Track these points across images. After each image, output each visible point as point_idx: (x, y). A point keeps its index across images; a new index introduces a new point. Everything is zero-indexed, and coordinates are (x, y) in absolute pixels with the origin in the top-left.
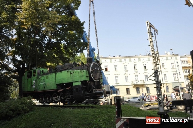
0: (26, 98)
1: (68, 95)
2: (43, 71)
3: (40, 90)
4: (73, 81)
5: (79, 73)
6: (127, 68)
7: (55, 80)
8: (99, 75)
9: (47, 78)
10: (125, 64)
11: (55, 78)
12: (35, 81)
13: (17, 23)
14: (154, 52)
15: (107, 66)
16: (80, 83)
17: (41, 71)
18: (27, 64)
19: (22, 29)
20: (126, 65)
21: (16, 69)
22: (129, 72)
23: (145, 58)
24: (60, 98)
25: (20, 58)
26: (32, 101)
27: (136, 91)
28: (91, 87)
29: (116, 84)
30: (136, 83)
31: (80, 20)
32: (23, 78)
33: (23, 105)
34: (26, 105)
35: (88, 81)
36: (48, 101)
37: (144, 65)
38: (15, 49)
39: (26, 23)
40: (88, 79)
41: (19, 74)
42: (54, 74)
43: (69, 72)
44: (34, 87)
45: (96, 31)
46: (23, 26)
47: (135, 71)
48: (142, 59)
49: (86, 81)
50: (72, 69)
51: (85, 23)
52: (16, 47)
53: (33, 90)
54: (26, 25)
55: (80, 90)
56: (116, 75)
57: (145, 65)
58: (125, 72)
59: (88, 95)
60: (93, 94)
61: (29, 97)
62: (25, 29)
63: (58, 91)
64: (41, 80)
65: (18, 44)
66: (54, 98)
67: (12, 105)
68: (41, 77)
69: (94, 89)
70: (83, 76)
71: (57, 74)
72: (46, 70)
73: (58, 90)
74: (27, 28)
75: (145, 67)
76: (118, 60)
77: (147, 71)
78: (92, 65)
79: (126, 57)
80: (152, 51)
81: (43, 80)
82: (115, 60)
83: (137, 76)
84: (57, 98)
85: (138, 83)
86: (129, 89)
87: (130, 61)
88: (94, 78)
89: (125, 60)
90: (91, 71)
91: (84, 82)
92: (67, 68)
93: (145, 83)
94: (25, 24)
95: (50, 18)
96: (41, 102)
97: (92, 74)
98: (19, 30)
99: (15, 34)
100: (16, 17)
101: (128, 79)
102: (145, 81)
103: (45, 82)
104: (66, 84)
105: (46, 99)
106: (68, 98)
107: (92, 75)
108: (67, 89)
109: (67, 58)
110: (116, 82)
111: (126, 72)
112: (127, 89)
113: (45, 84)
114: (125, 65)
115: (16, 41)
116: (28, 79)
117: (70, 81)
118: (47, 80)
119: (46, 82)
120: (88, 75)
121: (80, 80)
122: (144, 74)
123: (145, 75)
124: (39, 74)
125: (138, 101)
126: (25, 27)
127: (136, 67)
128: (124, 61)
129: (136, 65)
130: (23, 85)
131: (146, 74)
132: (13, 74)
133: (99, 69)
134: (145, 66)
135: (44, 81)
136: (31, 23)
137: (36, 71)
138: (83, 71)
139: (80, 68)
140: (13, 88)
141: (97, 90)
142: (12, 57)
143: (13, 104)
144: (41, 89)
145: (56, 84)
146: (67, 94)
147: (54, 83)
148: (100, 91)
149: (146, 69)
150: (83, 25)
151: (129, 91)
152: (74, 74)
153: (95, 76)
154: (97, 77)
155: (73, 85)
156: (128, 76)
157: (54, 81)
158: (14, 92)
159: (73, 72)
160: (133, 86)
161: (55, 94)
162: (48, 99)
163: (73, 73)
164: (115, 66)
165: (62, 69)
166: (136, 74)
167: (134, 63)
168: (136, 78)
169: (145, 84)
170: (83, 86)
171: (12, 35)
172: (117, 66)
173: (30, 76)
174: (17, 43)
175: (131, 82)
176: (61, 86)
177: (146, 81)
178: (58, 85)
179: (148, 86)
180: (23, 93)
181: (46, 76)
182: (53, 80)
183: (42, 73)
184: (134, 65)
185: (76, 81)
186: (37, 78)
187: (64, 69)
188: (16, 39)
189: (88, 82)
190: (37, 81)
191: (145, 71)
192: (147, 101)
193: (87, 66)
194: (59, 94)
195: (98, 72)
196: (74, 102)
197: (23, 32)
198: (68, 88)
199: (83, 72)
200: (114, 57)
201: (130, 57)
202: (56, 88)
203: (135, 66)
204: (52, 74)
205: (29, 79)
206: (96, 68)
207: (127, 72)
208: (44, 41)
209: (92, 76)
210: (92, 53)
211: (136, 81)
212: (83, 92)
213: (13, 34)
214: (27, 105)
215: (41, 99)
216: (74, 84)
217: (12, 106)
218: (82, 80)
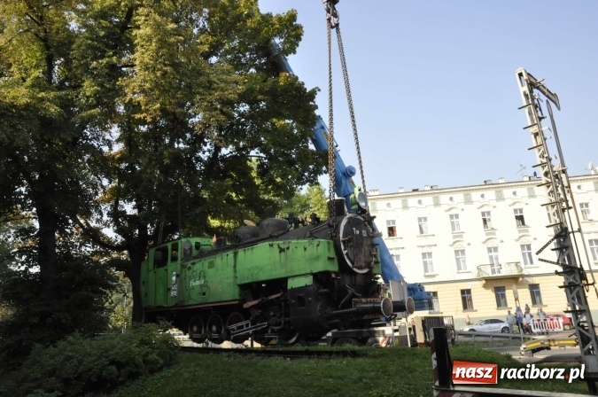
0: (152, 326)
1: (273, 316)
2: (198, 246)
3: (191, 302)
4: (290, 275)
5: (305, 249)
6: (458, 225)
7: (235, 271)
8: (367, 254)
9: (211, 265)
10: (453, 212)
11: (233, 265)
12: (177, 276)
13: (121, 109)
14: (552, 167)
15: (394, 222)
16: (308, 281)
17: (194, 244)
18: (152, 226)
19: (135, 123)
20: (457, 216)
21: (122, 242)
22: (466, 238)
23: (517, 190)
24: (250, 327)
25: (134, 208)
26: (171, 337)
27: (495, 299)
28: (344, 291)
29: (426, 276)
30: (493, 271)
31: (303, 84)
32: (144, 267)
33: (146, 349)
34: (153, 348)
35: (335, 273)
36: (216, 336)
37: (515, 211)
38: (119, 183)
39: (146, 105)
40: (334, 267)
41: (131, 254)
42: (231, 254)
43: (276, 247)
44: (173, 293)
45: (353, 117)
46: (137, 116)
47: (487, 234)
48: (507, 193)
49: (327, 274)
50: (284, 236)
51: (319, 90)
52: (122, 176)
53: (172, 303)
54: (147, 111)
55: (310, 302)
56: (426, 250)
57: (521, 211)
58: (454, 237)
59: (337, 316)
60: (350, 312)
61: (162, 323)
62: (144, 122)
63: (245, 306)
64: (195, 274)
65: (126, 168)
66: (234, 326)
67: (114, 347)
68: (194, 264)
69: (354, 296)
70: (317, 258)
71: (241, 252)
72: (207, 243)
73: (243, 301)
74: (149, 119)
75: (520, 219)
76: (428, 200)
77: (527, 231)
78: (344, 222)
79: (454, 190)
80: (543, 165)
81: (198, 272)
82: (420, 202)
83: (496, 249)
84: (242, 327)
85: (499, 272)
86: (469, 291)
87: (468, 201)
88: (353, 263)
89: (451, 199)
90: (344, 242)
91: (321, 278)
92: (268, 232)
93: (525, 272)
94: (143, 107)
95: (215, 85)
96: (194, 340)
97: (345, 249)
98: (129, 127)
99: (118, 141)
100: (119, 92)
101: (464, 261)
102: (522, 265)
103: (204, 277)
104: (269, 282)
105: (210, 329)
106: (276, 325)
107: (347, 254)
108: (272, 300)
109: (270, 202)
110: (426, 270)
111: (458, 236)
112: (463, 292)
113: (205, 285)
114: (451, 216)
115: (121, 160)
116: (157, 270)
117: (279, 273)
118: (210, 272)
119: (208, 279)
120: (333, 254)
121: (308, 271)
122: (517, 240)
123: (522, 246)
124: (188, 255)
125: (503, 331)
126: (145, 117)
127: (489, 220)
128: (450, 202)
129: (489, 213)
130: (143, 289)
131: (525, 241)
132: (115, 255)
133: (368, 235)
134: (519, 214)
135: (202, 275)
136: (162, 104)
137: (180, 246)
138: (316, 242)
139: (308, 234)
140: (115, 297)
141: (364, 300)
142: (111, 206)
143: (119, 346)
144: (195, 299)
145: (239, 282)
146: (272, 314)
147: (231, 280)
148: (374, 302)
149: (523, 224)
150: (314, 98)
151: (470, 300)
152: (289, 252)
153: (355, 256)
154: (363, 259)
155: (289, 287)
156: (463, 251)
157: (232, 274)
158: (120, 307)
159: (286, 246)
160: (484, 282)
161: (237, 313)
162: (214, 328)
163: (288, 248)
164: (420, 219)
165: (254, 239)
166: (490, 244)
167: (482, 206)
168: (491, 257)
169: (523, 276)
170: (319, 288)
171: (109, 144)
172: (425, 219)
173: (161, 262)
174: (123, 166)
175: (477, 271)
176: (251, 289)
177: (526, 263)
178: (243, 287)
179: (535, 280)
180: (145, 313)
181: (206, 262)
182: (230, 271)
183: (195, 252)
184: (483, 214)
185: (298, 273)
186: (183, 267)
187: (260, 238)
188: (121, 152)
189: (333, 276)
190: (183, 275)
191: (520, 232)
192: (533, 330)
193: (330, 226)
194: (246, 314)
195: (365, 242)
196: (294, 339)
197: (138, 133)
198: (273, 297)
199: (318, 245)
200: (414, 190)
201: (467, 190)
202: (237, 297)
203: (487, 217)
204: (225, 254)
205: (161, 271)
206: (358, 232)
207: (462, 236)
208: (200, 154)
209: (346, 257)
210: (344, 182)
211: (492, 265)
212: (318, 308)
213: (112, 141)
214: (158, 348)
215: (195, 329)
216: (292, 284)
217: (116, 350)
218: (315, 271)
